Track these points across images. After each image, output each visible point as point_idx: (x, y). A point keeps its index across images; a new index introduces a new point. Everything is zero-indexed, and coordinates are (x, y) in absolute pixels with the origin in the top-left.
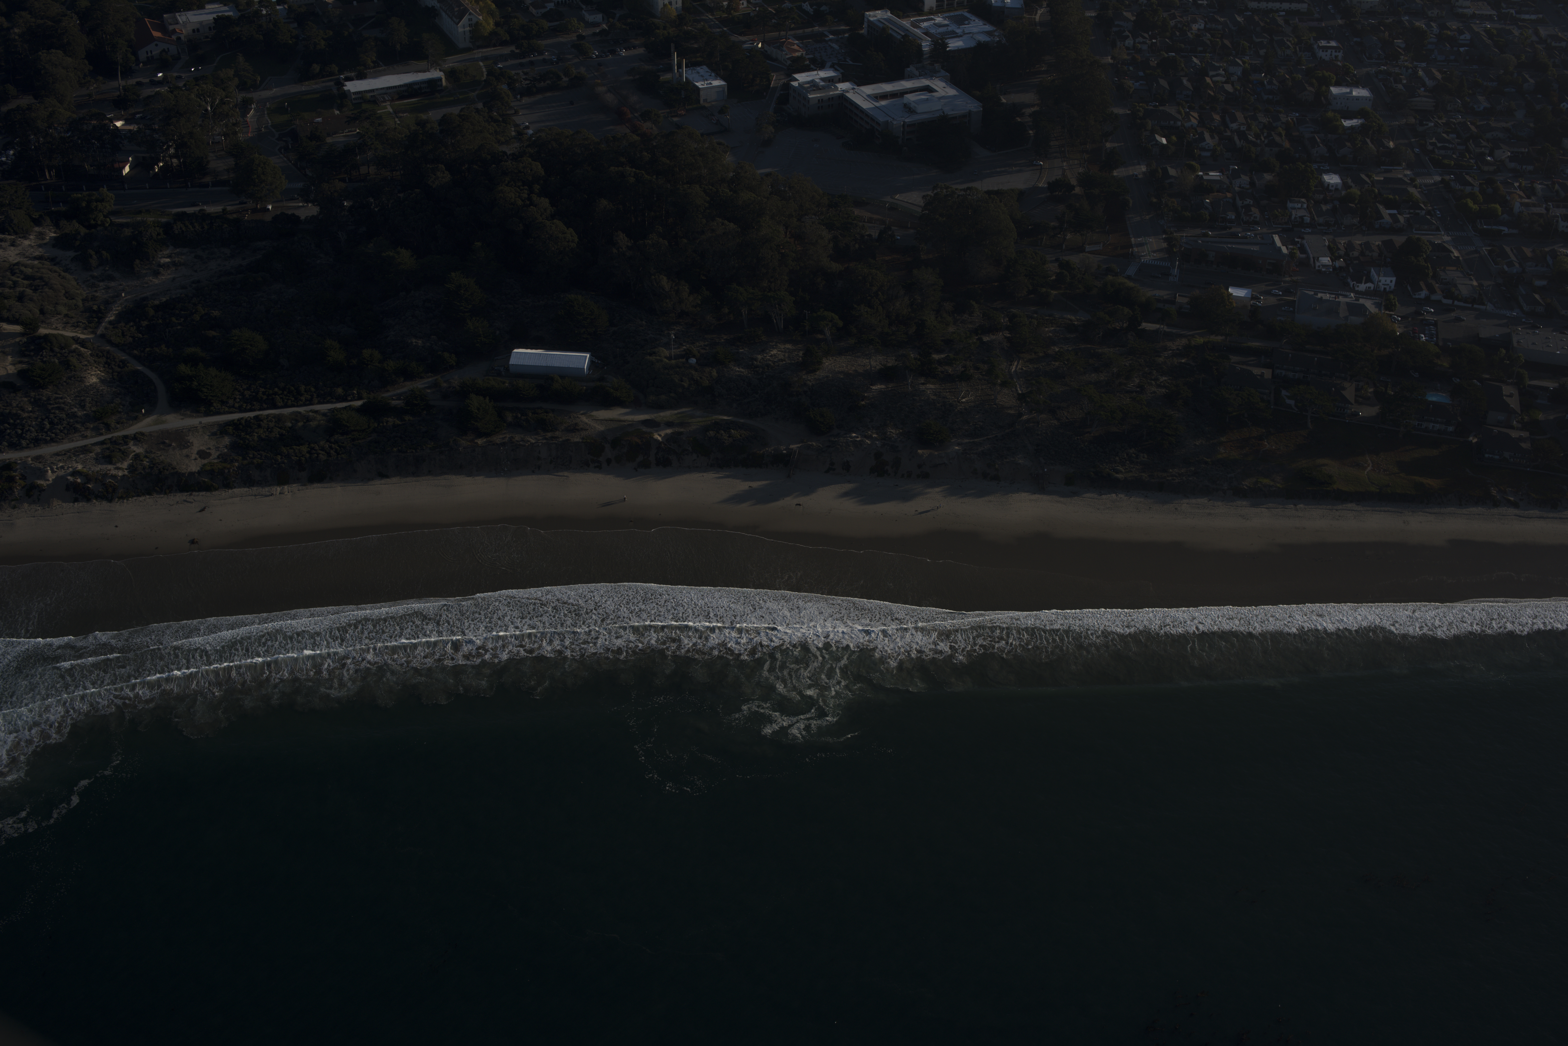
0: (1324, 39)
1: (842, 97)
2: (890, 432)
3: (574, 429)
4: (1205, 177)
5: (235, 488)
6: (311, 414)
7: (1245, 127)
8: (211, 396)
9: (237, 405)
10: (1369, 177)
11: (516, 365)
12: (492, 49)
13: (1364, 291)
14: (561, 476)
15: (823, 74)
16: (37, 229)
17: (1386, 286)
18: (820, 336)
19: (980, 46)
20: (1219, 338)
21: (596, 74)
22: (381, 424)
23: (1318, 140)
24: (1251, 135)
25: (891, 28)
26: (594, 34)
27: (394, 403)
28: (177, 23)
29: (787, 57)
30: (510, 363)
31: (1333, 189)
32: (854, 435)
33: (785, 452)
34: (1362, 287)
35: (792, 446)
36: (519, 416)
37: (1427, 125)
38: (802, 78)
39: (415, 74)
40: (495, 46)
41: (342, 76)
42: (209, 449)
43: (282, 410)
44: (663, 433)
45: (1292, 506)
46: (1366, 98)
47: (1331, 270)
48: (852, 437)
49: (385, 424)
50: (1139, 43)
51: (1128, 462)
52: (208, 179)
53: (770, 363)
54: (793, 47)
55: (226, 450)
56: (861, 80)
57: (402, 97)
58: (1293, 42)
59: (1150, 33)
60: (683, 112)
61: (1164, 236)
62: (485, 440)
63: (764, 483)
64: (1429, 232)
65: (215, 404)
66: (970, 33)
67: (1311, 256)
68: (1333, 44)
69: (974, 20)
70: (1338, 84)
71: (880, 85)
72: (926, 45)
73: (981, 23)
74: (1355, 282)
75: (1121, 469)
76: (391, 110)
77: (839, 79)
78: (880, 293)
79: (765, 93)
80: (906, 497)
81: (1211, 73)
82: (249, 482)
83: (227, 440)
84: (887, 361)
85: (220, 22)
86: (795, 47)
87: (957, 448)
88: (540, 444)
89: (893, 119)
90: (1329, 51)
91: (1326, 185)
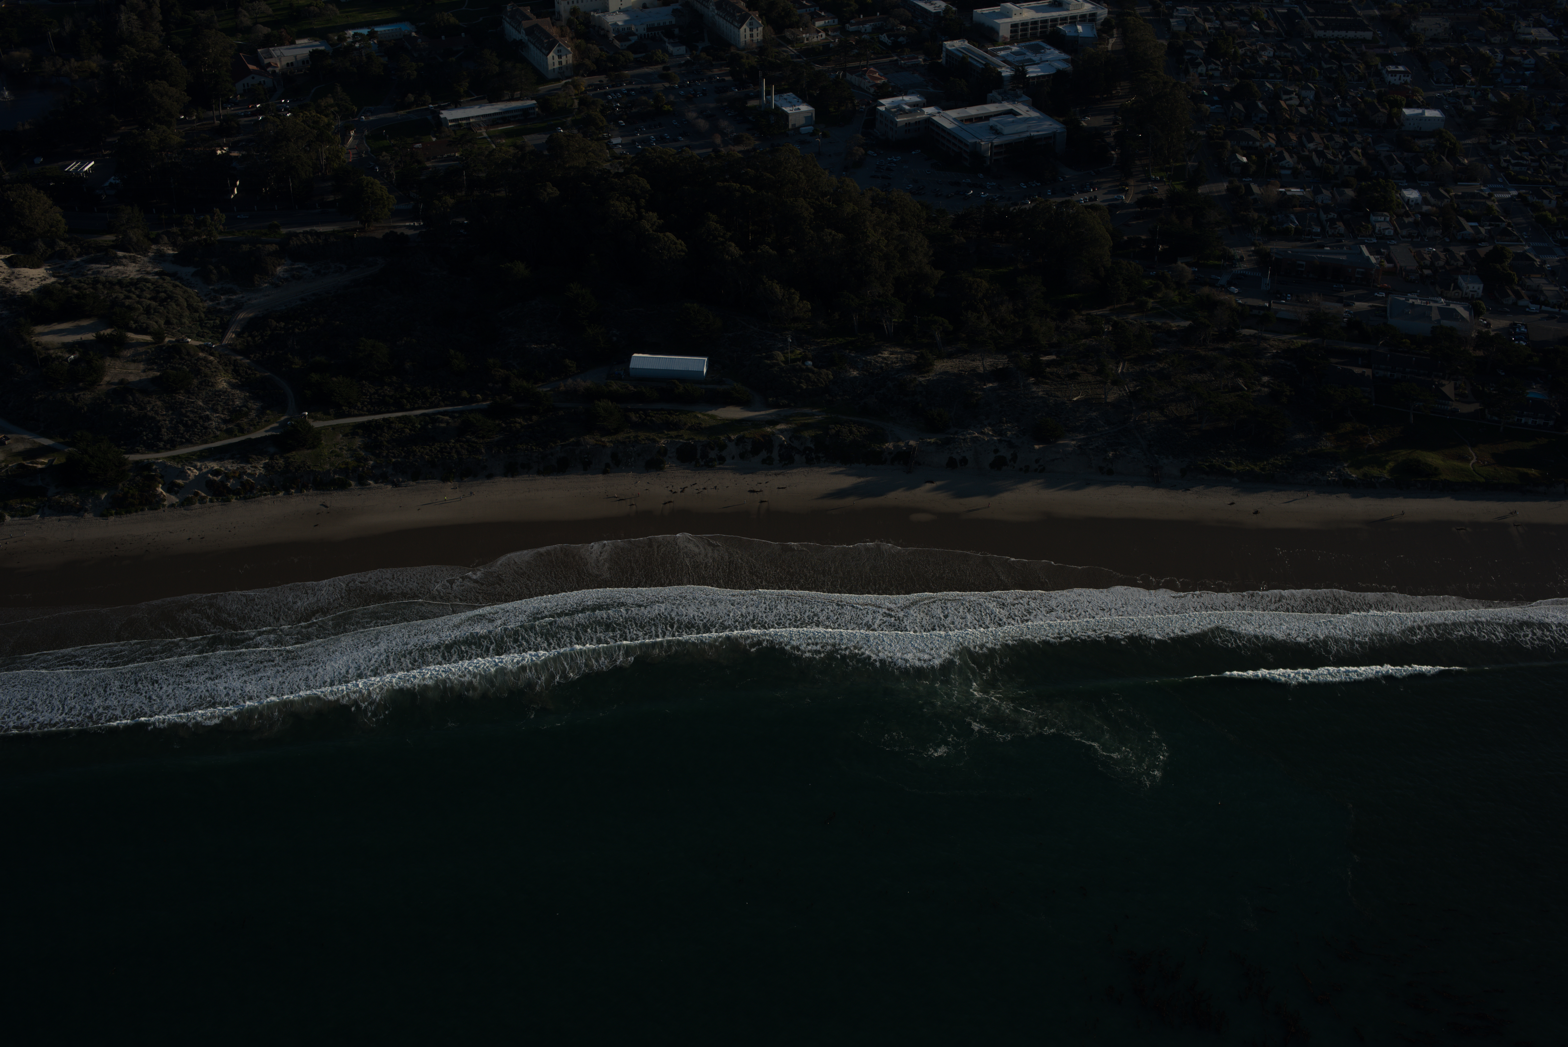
0: (1392, 65)
1: (929, 121)
2: (1006, 428)
3: (698, 428)
4: (1288, 193)
6: (439, 415)
7: (1323, 146)
9: (365, 408)
10: (1448, 192)
11: (636, 369)
13: (1453, 296)
15: (908, 99)
16: (155, 247)
17: (1473, 293)
18: (928, 340)
19: (1060, 72)
22: (509, 425)
23: (1395, 157)
24: (1329, 154)
25: (970, 57)
26: (679, 65)
28: (271, 57)
29: (870, 84)
30: (630, 367)
31: (1413, 204)
32: (971, 431)
33: (905, 448)
34: (1453, 293)
35: (911, 443)
36: (643, 416)
37: (1500, 143)
38: (888, 103)
39: (509, 103)
40: (583, 77)
41: (436, 105)
42: (342, 449)
43: (410, 412)
46: (1438, 119)
48: (969, 434)
50: (1212, 70)
51: (1238, 456)
53: (883, 364)
54: (875, 75)
55: (359, 450)
56: (946, 105)
57: (496, 124)
58: (1361, 67)
61: (1253, 248)
62: (610, 438)
64: (1511, 243)
65: (343, 407)
66: (1047, 61)
67: (1398, 266)
68: (1401, 68)
69: (1050, 49)
70: (1408, 106)
71: (964, 109)
72: (1006, 72)
73: (1057, 52)
74: (1444, 288)
75: (1233, 462)
76: (487, 136)
77: (924, 104)
78: (984, 299)
79: (852, 117)
81: (1285, 97)
82: (383, 480)
83: (358, 441)
84: (996, 363)
85: (314, 55)
87: (1072, 443)
89: (981, 140)
90: (1398, 76)
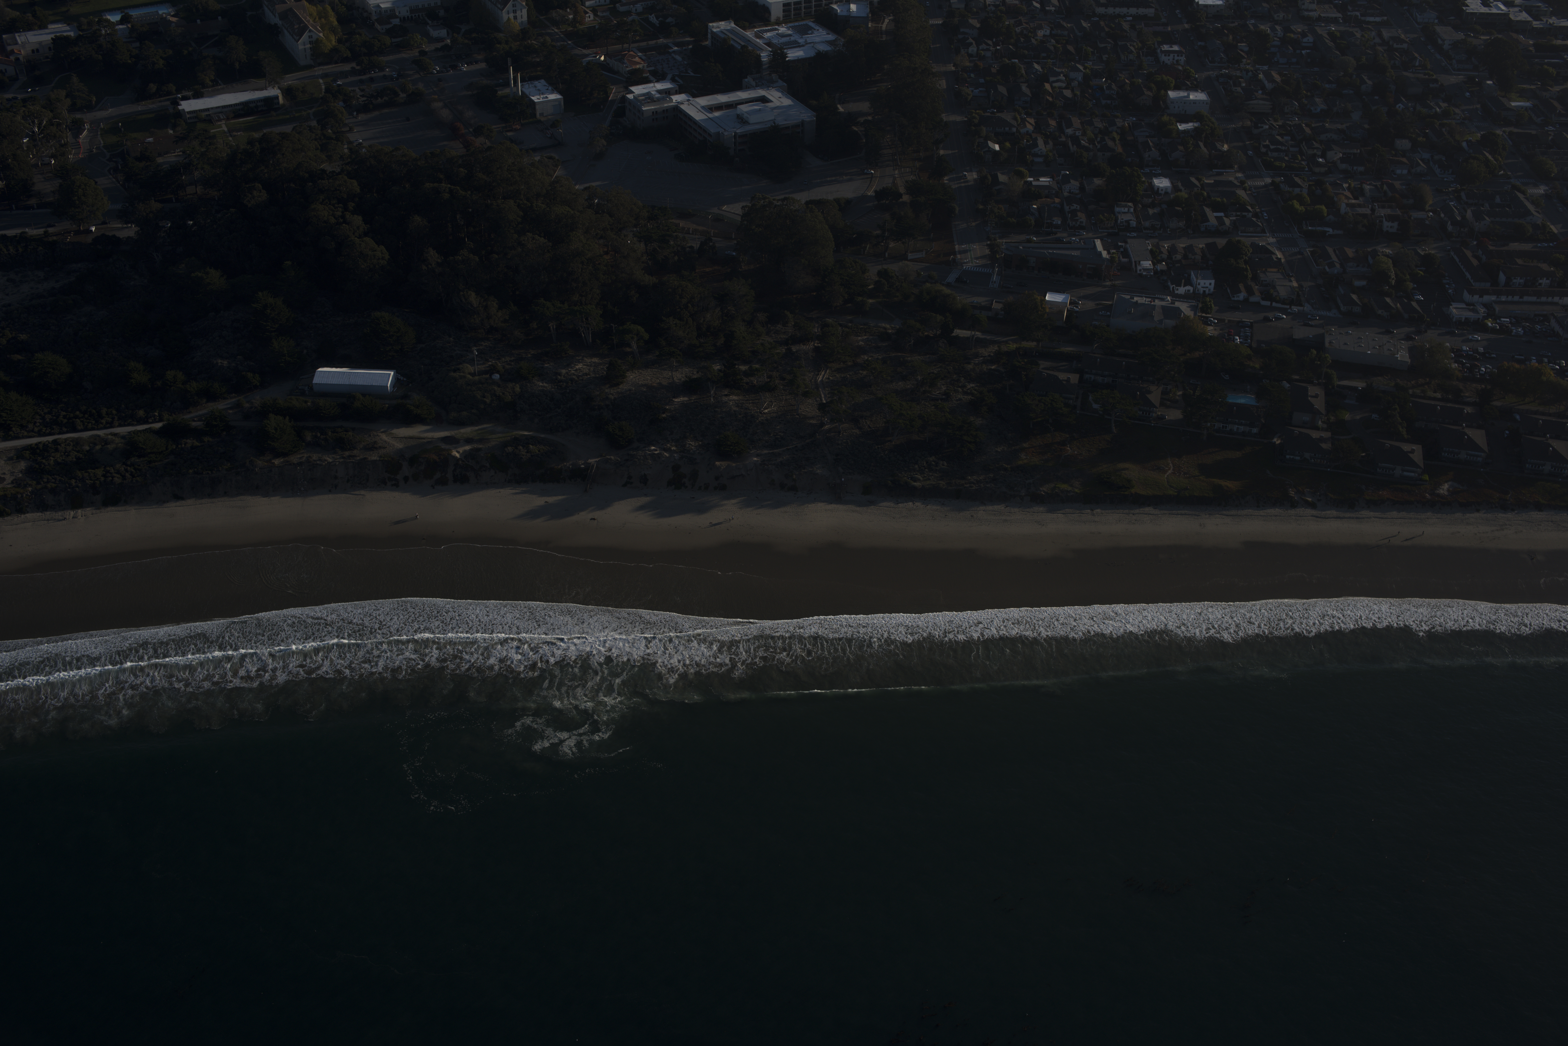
0: (1166, 44)
1: (677, 109)
2: (690, 444)
3: (372, 447)
4: (1034, 183)
5: (28, 512)
6: (110, 437)
7: (1081, 132)
8: (10, 420)
9: (36, 429)
10: (1199, 180)
11: (319, 384)
12: (334, 66)
13: (1183, 294)
14: (357, 495)
15: (660, 86)
17: (1205, 289)
18: (628, 349)
19: (820, 55)
20: (1033, 344)
21: (435, 89)
22: (180, 446)
23: (1151, 144)
24: (1084, 140)
25: (732, 39)
26: (437, 50)
27: (194, 424)
28: (17, 43)
29: (628, 69)
30: (314, 382)
31: (1163, 192)
32: (653, 448)
33: (583, 466)
34: (1181, 290)
35: (590, 461)
36: (319, 435)
37: (1262, 127)
38: (638, 90)
39: (252, 92)
40: (336, 63)
41: (179, 96)
42: (4, 474)
43: (82, 433)
44: (461, 450)
45: (1089, 511)
46: (1203, 101)
47: (1152, 274)
48: (650, 451)
49: (183, 446)
50: (983, 50)
51: (927, 470)
52: (33, 201)
53: (574, 377)
54: (634, 59)
55: (21, 475)
56: (696, 92)
57: (237, 116)
58: (1137, 47)
59: (994, 40)
60: (518, 127)
61: (989, 242)
62: (282, 460)
63: (560, 498)
64: (1254, 234)
65: (14, 429)
66: (812, 43)
67: (1133, 261)
68: (1176, 48)
69: (818, 30)
70: (1177, 88)
71: (715, 96)
72: (765, 56)
73: (824, 32)
74: (1174, 286)
75: (919, 477)
76: (226, 129)
77: (676, 91)
78: (689, 305)
79: (602, 106)
80: (702, 509)
81: (1052, 79)
82: (42, 507)
83: (23, 465)
84: (693, 373)
85: (59, 42)
86: (637, 59)
87: (755, 459)
88: (337, 463)
89: (725, 130)
90: (1172, 55)
91: (1156, 189)
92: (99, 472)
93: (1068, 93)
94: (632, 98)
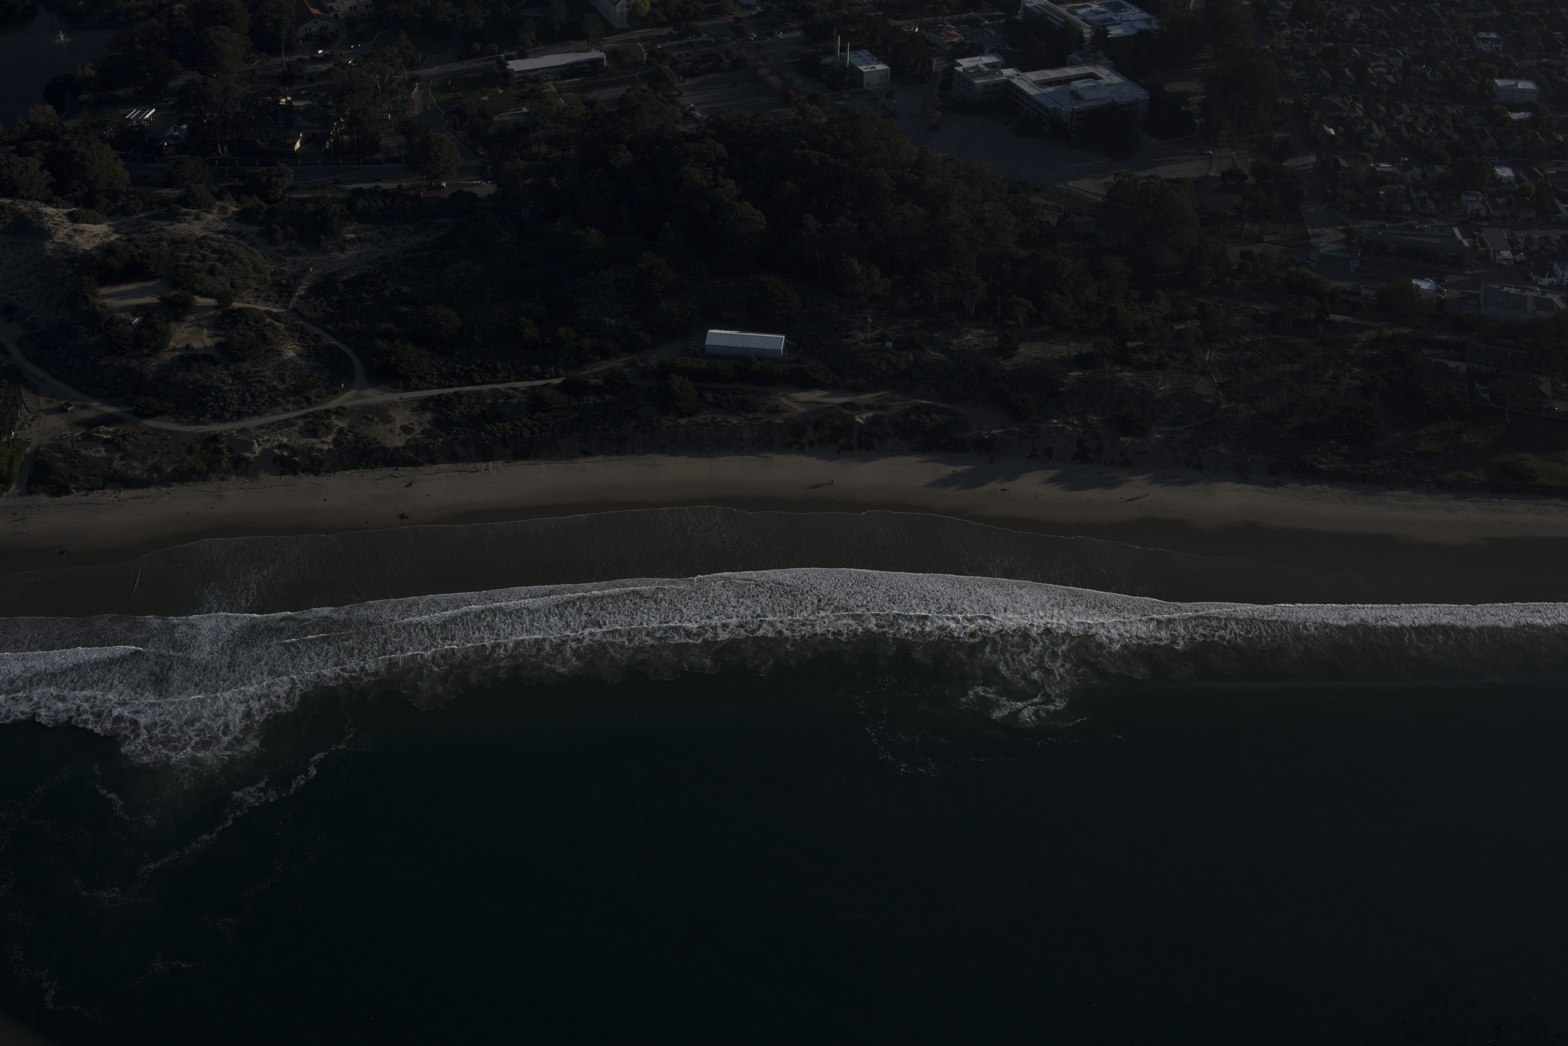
0: (1483, 31)
1: (1007, 83)
2: (1091, 419)
3: (775, 410)
4: (1377, 169)
5: (440, 463)
6: (510, 391)
7: (1412, 118)
8: (410, 371)
9: (435, 381)
10: (1542, 170)
11: (712, 345)
12: (650, 30)
13: (1547, 285)
14: (764, 457)
15: (986, 60)
16: (218, 203)
18: (1011, 322)
19: (1141, 33)
20: (1406, 331)
21: (756, 56)
22: (582, 403)
23: (1488, 133)
24: (1419, 127)
25: (1050, 15)
26: (751, 16)
27: (593, 381)
29: (946, 42)
30: (706, 344)
31: (1506, 182)
32: (1055, 421)
33: (987, 437)
34: (1546, 281)
35: (993, 432)
36: (720, 396)
38: (965, 63)
39: (576, 54)
40: (652, 27)
41: (502, 55)
42: (412, 424)
43: (480, 386)
44: (864, 416)
45: (1497, 500)
46: (1532, 91)
47: (1512, 264)
48: (1053, 424)
49: (586, 402)
50: (1297, 33)
51: (1329, 453)
52: (379, 156)
53: (966, 347)
54: (951, 32)
55: (429, 426)
56: (1025, 67)
57: (564, 77)
58: (1451, 33)
59: (1307, 23)
60: (847, 96)
61: (1340, 227)
62: (687, 420)
63: (967, 467)
65: (413, 380)
66: (1128, 21)
67: (1491, 249)
68: (1493, 35)
69: (1131, 8)
70: (1501, 76)
71: (1044, 71)
72: (1087, 33)
73: (1138, 11)
74: (1538, 277)
75: (1323, 460)
76: (555, 90)
77: (1002, 65)
78: (1070, 280)
79: (927, 78)
80: (1111, 484)
81: (1372, 64)
82: (454, 458)
83: (428, 416)
84: (1081, 348)
86: (953, 32)
87: (1158, 436)
88: (743, 425)
89: (1062, 106)
90: (1489, 43)
91: (1499, 178)
92: (508, 426)
93: (1391, 78)
94: (962, 70)
